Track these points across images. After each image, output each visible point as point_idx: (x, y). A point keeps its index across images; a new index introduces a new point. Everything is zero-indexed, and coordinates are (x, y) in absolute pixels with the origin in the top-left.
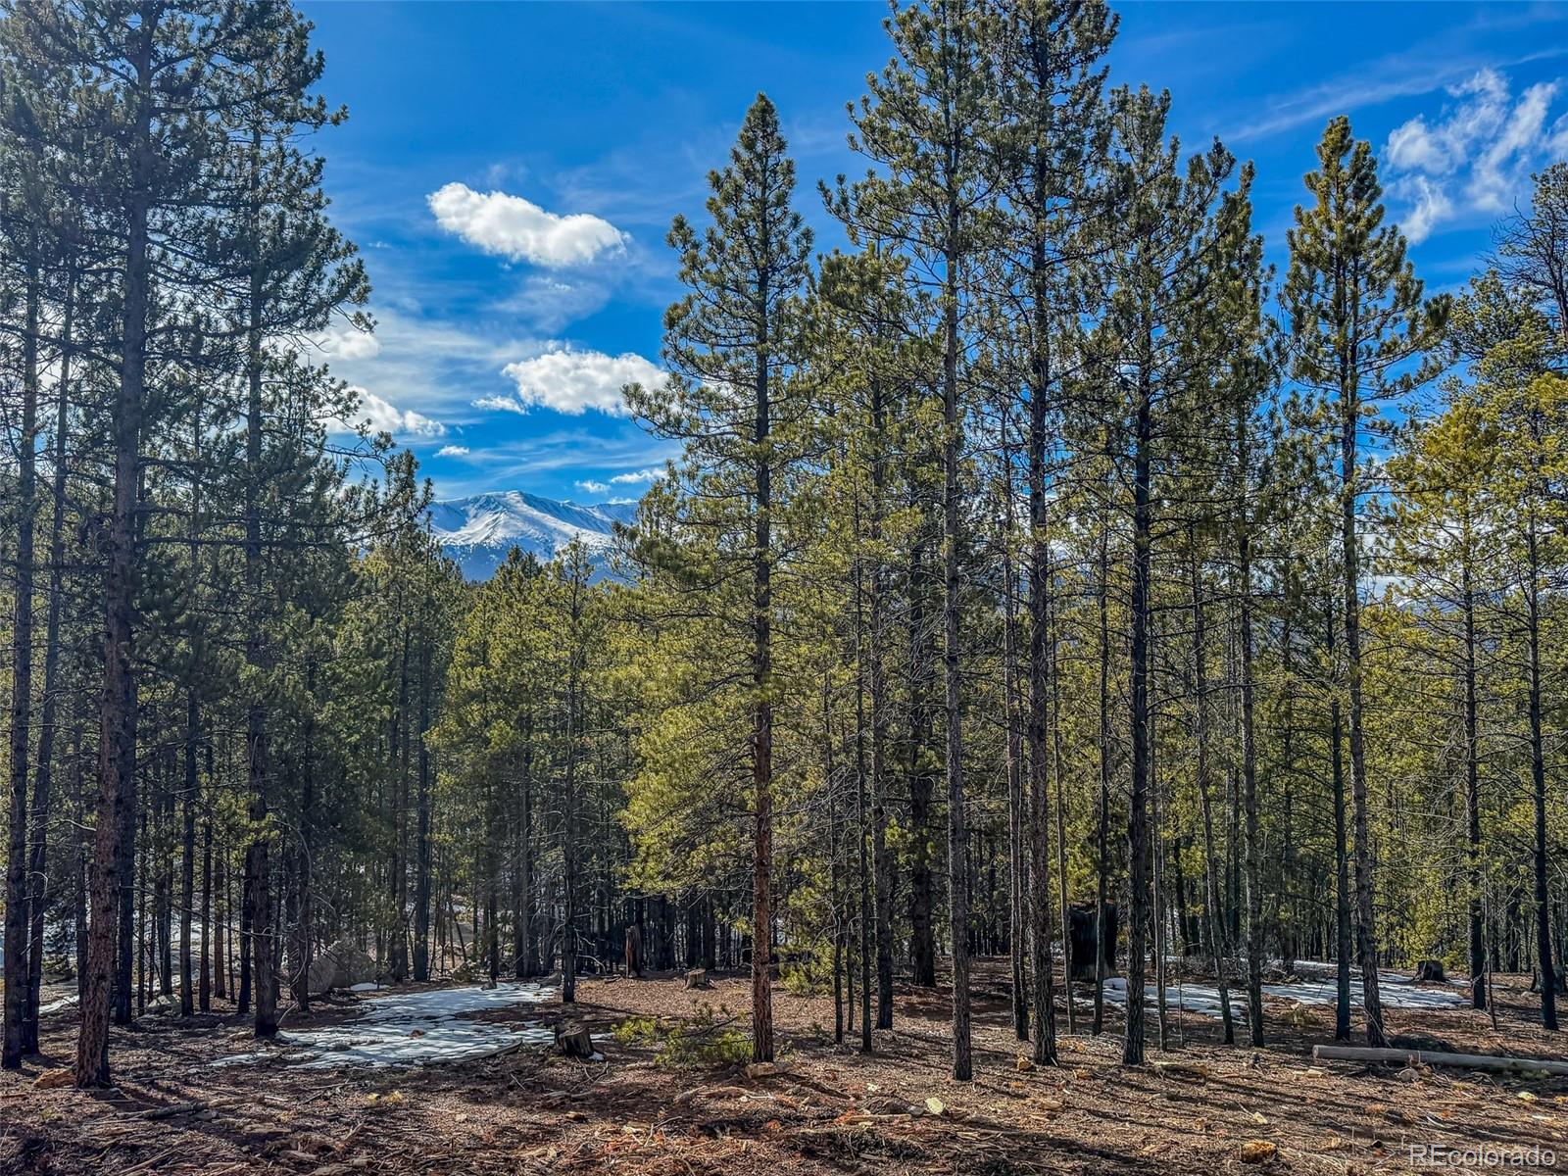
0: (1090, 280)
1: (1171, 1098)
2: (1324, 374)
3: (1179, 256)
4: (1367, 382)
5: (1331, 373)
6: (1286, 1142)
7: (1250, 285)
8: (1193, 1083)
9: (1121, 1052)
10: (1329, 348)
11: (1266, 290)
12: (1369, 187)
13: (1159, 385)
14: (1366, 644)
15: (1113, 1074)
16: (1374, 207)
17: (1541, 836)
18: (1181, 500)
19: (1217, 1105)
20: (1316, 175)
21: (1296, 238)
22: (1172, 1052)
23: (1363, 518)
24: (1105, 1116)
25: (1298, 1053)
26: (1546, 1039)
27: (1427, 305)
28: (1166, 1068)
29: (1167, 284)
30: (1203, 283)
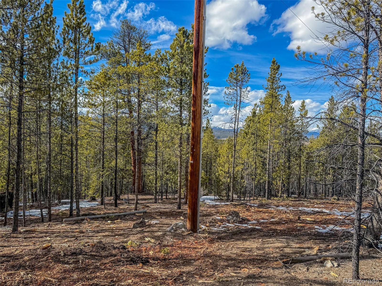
0: (5, 16)
1: (25, 238)
2: (71, 56)
3: (33, 16)
4: (81, 60)
5: (73, 56)
6: (54, 243)
7: (52, 29)
8: (31, 233)
9: (11, 229)
10: (73, 50)
11: (57, 31)
12: (83, 12)
13: (26, 50)
14: (79, 123)
15: (9, 235)
16: (84, 17)
17: (116, 167)
18: (32, 83)
19: (38, 238)
20: (70, 5)
21: (65, 20)
22: (26, 227)
23: (79, 93)
24: (5, 246)
25: (60, 221)
26: (115, 209)
27: (96, 44)
28: (24, 231)
29: (29, 23)
30: (39, 26)
